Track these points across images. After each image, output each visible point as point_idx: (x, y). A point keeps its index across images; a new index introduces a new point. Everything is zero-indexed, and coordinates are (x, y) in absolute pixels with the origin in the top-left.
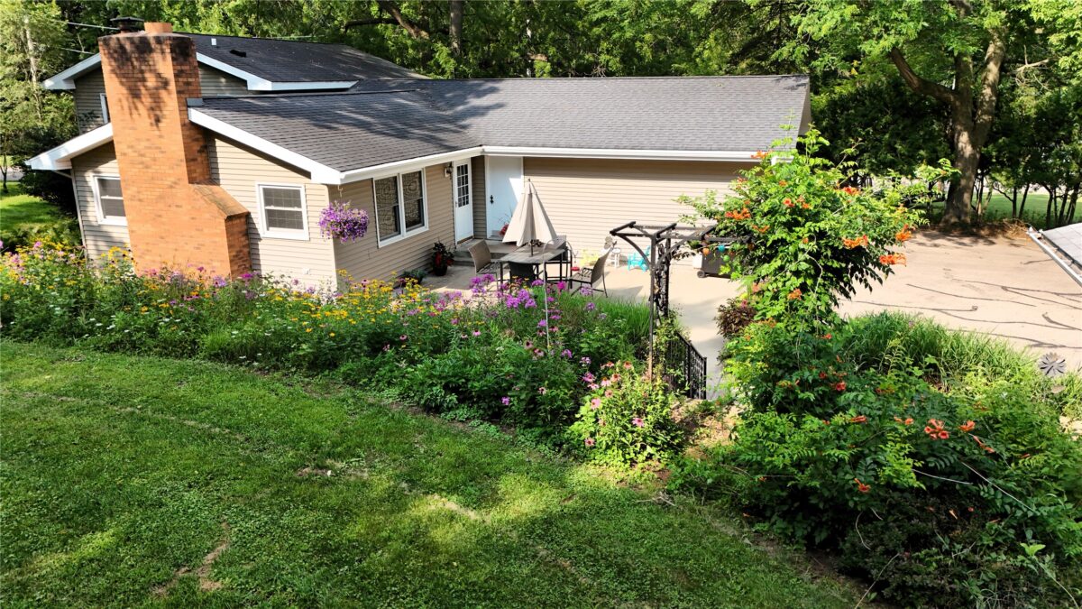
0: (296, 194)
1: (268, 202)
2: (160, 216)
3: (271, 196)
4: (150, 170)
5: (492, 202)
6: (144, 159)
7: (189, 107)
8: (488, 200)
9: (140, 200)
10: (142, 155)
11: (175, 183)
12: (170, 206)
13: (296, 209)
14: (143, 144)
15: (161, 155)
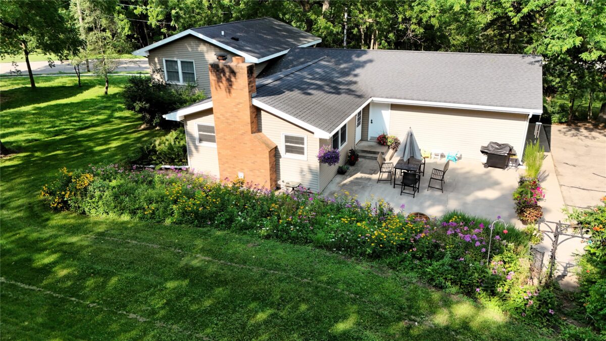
0: (302, 139)
1: (286, 141)
2: (235, 147)
3: (288, 139)
4: (231, 126)
5: (372, 123)
6: (228, 121)
7: (252, 98)
8: (370, 121)
9: (225, 139)
10: (227, 119)
11: (244, 133)
12: (240, 143)
13: (301, 146)
14: (229, 114)
15: (238, 120)
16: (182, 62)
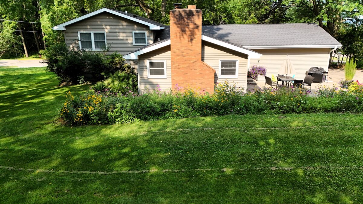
0: (235, 63)
1: (222, 66)
2: (187, 73)
3: (224, 64)
4: (185, 57)
6: (183, 54)
9: (179, 68)
11: (196, 61)
12: (192, 70)
13: (234, 68)
14: (184, 48)
15: (191, 52)
16: (95, 34)
